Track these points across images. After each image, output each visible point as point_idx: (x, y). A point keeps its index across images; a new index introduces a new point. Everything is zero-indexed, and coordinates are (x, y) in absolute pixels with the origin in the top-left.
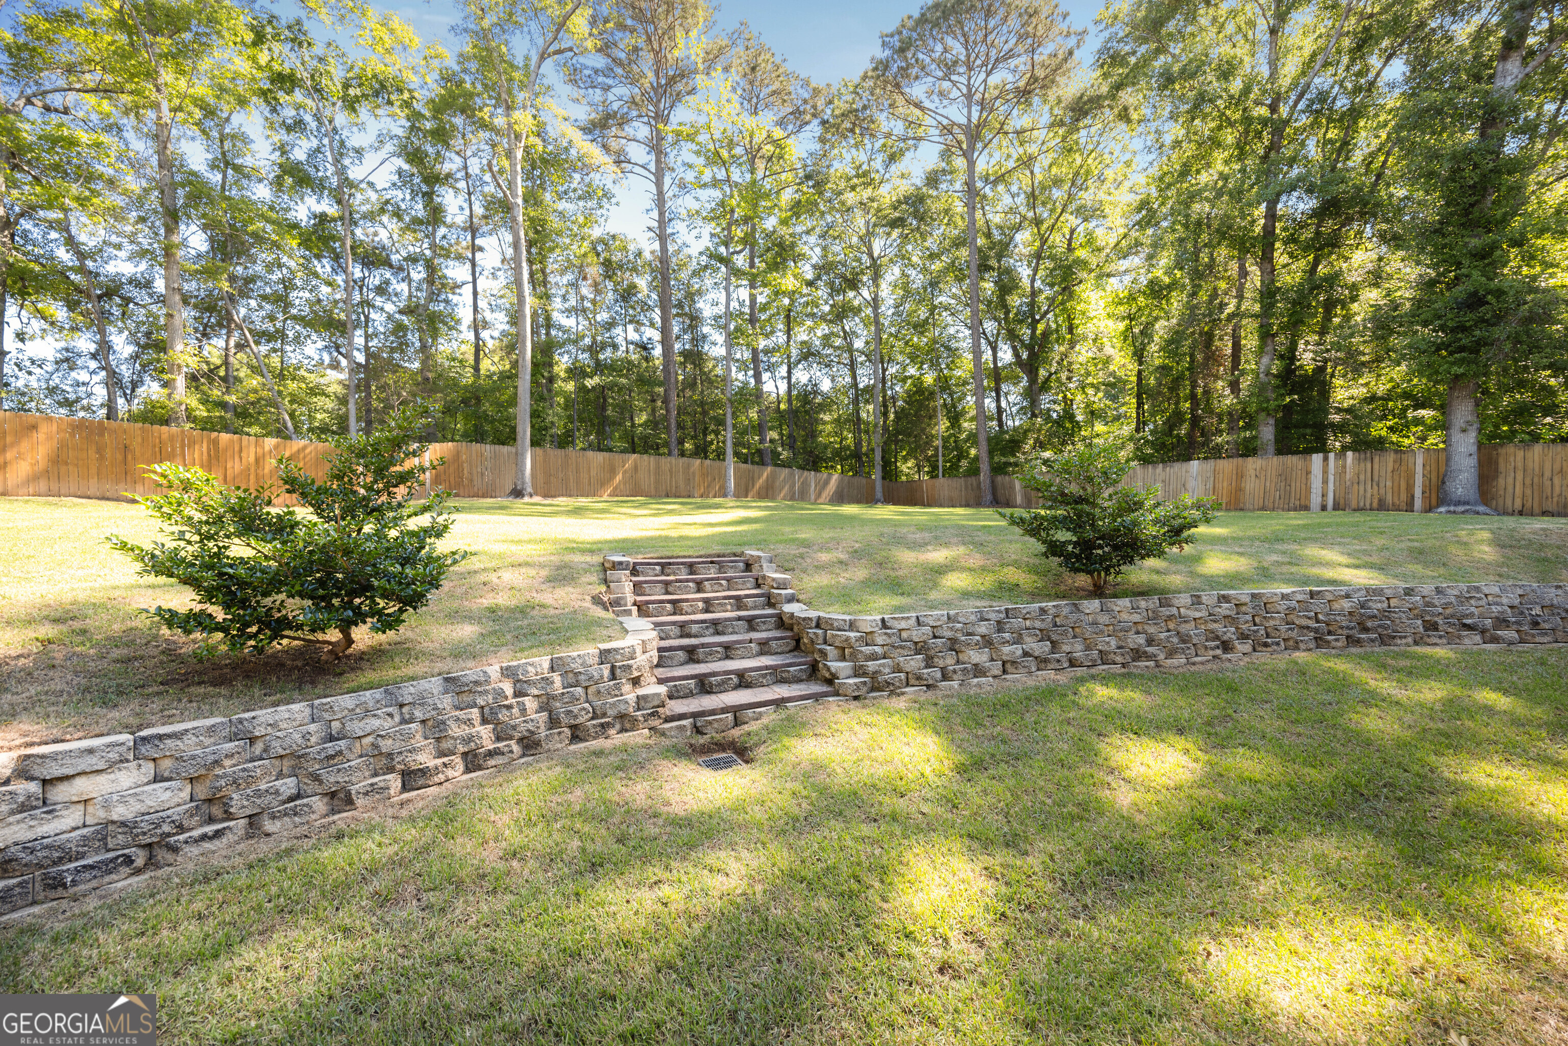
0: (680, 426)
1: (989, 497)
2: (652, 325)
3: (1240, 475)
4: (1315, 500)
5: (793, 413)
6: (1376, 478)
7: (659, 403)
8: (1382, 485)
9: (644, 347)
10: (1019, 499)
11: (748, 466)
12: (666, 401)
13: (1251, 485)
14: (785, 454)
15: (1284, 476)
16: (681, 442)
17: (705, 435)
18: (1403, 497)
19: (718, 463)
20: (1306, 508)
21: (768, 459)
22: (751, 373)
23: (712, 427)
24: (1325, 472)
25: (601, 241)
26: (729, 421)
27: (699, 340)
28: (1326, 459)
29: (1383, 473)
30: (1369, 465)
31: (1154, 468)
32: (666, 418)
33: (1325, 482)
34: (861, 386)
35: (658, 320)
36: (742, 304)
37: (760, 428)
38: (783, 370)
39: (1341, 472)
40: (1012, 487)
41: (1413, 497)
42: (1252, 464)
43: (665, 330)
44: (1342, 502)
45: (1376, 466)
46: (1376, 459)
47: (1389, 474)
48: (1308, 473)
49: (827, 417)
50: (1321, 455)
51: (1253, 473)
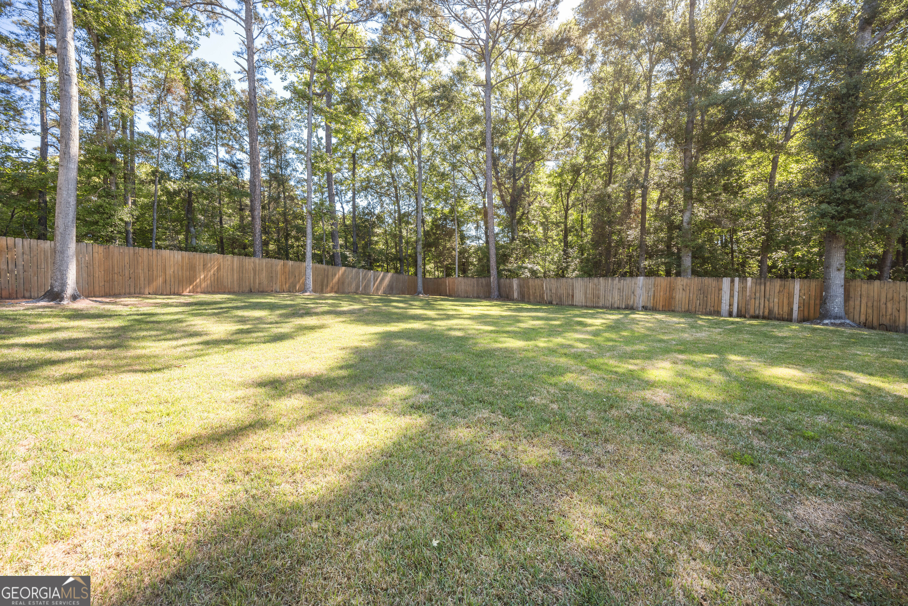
0: (265, 231)
1: (496, 293)
2: (242, 149)
3: (672, 289)
4: (725, 307)
5: (356, 226)
6: (767, 296)
7: (247, 213)
8: (771, 300)
9: (235, 166)
10: (516, 295)
11: (324, 266)
12: (252, 210)
13: (680, 296)
14: (351, 258)
15: (703, 291)
16: (266, 243)
17: (287, 240)
18: (786, 309)
19: (298, 263)
20: (718, 313)
21: (339, 260)
22: (326, 194)
23: (293, 233)
24: (732, 290)
25: (191, 65)
26: (309, 231)
27: (284, 164)
28: (732, 281)
29: (772, 293)
30: (763, 287)
31: (613, 280)
32: (252, 224)
33: (732, 296)
34: (403, 212)
35: (247, 147)
36: (320, 139)
37: (333, 235)
38: (350, 194)
39: (743, 289)
40: (511, 287)
41: (792, 309)
42: (680, 282)
43: (253, 154)
44: (743, 310)
45: (768, 288)
46: (768, 284)
47: (776, 294)
48: (720, 289)
49: (378, 231)
50: (729, 279)
51: (681, 287)
